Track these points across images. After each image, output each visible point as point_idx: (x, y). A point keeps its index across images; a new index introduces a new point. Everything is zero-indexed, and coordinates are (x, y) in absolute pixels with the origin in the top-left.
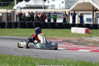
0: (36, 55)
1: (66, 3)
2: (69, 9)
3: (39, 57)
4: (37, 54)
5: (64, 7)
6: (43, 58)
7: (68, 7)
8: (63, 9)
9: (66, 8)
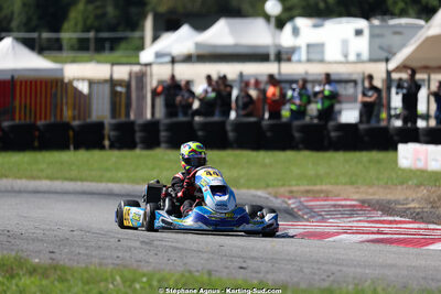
0: (241, 268)
1: (372, 36)
2: (387, 60)
3: (254, 275)
4: (244, 265)
5: (365, 55)
6: (270, 283)
7: (384, 55)
8: (363, 62)
9: (372, 60)
